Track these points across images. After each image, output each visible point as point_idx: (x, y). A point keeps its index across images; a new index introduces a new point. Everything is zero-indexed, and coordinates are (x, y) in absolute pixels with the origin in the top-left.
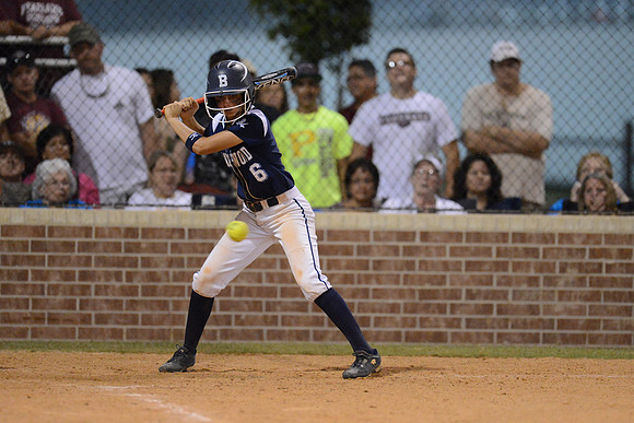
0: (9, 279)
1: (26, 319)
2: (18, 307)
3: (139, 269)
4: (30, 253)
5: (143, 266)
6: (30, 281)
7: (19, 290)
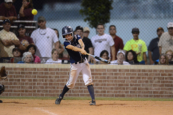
0: (15, 81)
1: (20, 91)
2: (18, 88)
3: (48, 79)
4: (21, 75)
5: (49, 78)
6: (21, 82)
7: (18, 84)
